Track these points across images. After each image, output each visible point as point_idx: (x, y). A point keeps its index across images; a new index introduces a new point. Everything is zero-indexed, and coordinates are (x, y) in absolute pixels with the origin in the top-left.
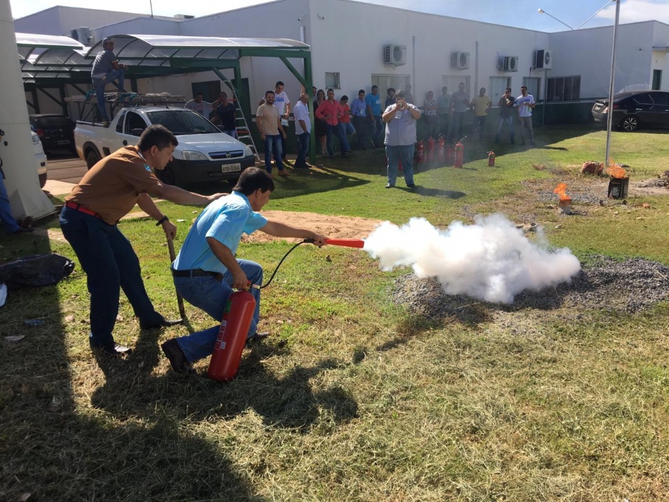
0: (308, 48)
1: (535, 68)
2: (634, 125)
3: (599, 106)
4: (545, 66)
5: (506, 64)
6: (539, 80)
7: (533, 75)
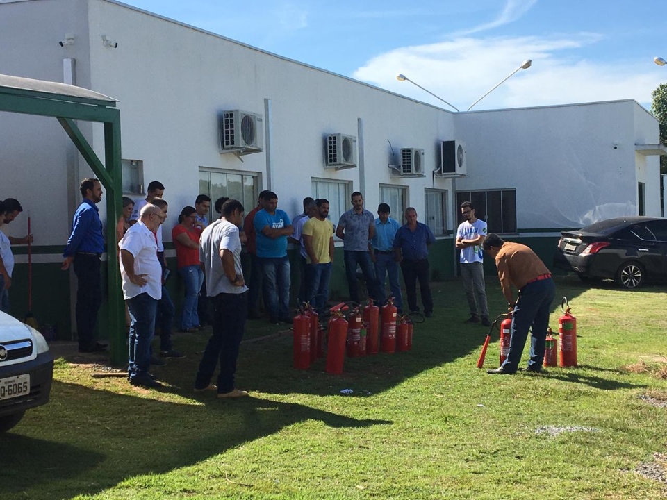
0: (113, 103)
1: (440, 172)
2: (637, 278)
3: (572, 243)
4: (459, 170)
5: (404, 162)
6: (443, 193)
7: (437, 186)
